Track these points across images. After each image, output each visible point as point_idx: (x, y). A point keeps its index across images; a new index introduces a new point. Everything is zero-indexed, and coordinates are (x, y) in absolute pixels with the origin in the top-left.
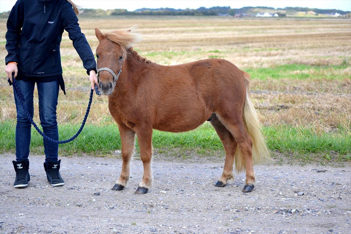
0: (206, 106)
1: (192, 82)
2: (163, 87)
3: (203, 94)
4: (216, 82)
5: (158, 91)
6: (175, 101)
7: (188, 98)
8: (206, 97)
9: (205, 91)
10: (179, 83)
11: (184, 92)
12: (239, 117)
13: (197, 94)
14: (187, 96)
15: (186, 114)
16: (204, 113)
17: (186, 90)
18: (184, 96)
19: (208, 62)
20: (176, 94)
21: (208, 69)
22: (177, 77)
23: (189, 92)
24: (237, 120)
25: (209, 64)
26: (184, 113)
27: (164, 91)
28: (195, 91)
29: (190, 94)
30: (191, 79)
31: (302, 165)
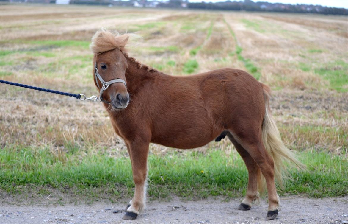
0: (215, 123)
1: (200, 96)
2: (165, 100)
3: (214, 111)
4: (229, 98)
5: (158, 104)
6: (178, 116)
7: (194, 113)
8: (216, 115)
9: (216, 108)
10: (185, 96)
11: (190, 107)
12: (257, 135)
13: (206, 110)
14: (192, 112)
15: (191, 131)
16: (212, 131)
17: (191, 105)
18: (189, 112)
19: (223, 74)
20: (180, 109)
21: (222, 83)
22: (183, 90)
23: (196, 107)
24: (255, 138)
25: (224, 77)
26: (188, 130)
27: (165, 105)
28: (202, 106)
29: (196, 110)
30: (199, 93)
31: (88, 204)
